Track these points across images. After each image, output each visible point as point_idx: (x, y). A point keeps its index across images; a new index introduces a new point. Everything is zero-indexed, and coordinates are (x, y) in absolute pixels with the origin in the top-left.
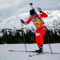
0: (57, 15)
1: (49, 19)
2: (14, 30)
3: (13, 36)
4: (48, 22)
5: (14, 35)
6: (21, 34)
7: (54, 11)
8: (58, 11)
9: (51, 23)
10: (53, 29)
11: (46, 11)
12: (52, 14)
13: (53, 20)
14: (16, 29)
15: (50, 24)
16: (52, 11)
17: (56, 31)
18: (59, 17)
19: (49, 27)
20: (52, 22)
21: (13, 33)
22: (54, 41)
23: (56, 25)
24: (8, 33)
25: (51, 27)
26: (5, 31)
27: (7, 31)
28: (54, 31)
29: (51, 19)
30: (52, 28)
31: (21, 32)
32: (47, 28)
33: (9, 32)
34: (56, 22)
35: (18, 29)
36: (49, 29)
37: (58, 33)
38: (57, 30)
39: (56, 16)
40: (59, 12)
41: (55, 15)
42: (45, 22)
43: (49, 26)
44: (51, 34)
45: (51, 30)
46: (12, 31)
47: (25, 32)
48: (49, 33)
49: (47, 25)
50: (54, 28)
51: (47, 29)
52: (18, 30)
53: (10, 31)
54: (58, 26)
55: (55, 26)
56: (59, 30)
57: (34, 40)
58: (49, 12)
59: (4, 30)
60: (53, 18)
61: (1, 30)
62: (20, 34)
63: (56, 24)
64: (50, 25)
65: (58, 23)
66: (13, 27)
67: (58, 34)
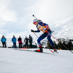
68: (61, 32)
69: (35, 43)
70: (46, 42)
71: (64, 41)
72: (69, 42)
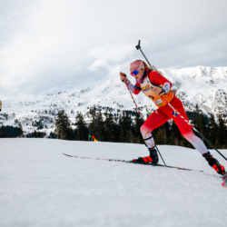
2: (119, 111)
3: (115, 125)
5: (117, 122)
6: (134, 121)
9: (210, 97)
10: (215, 114)
11: (199, 67)
13: (215, 90)
14: (122, 109)
21: (116, 119)
22: (216, 143)
24: (104, 118)
25: (210, 107)
26: (97, 112)
27: (103, 111)
28: (216, 119)
29: (213, 88)
30: (212, 111)
31: (133, 117)
33: (106, 114)
34: (224, 95)
35: (128, 109)
41: (223, 78)
43: (205, 104)
44: (210, 125)
45: (209, 116)
46: (113, 113)
47: (145, 118)
50: (217, 110)
52: (128, 112)
53: (109, 112)
55: (221, 105)
57: (165, 137)
58: (208, 69)
59: (95, 109)
61: (89, 110)
62: (131, 122)
66: (115, 104)
68: (102, 88)
69: (16, 121)
70: (53, 117)
71: (111, 115)
72: (123, 117)
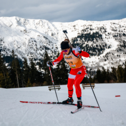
0: (38, 30)
1: (20, 35)
4: (18, 42)
7: (31, 21)
8: (41, 22)
12: (28, 27)
15: (22, 46)
16: (28, 19)
17: (34, 62)
18: (41, 34)
19: (20, 53)
20: (27, 43)
23: (35, 49)
32: (16, 55)
36: (20, 57)
37: (37, 67)
38: (35, 60)
39: (36, 31)
40: (41, 24)
42: (13, 41)
48: (19, 66)
49: (16, 48)
51: (16, 57)
54: (38, 52)
56: (40, 60)
60: (28, 34)
63: (35, 47)
64: (23, 49)
65: (39, 47)
67: (37, 69)
